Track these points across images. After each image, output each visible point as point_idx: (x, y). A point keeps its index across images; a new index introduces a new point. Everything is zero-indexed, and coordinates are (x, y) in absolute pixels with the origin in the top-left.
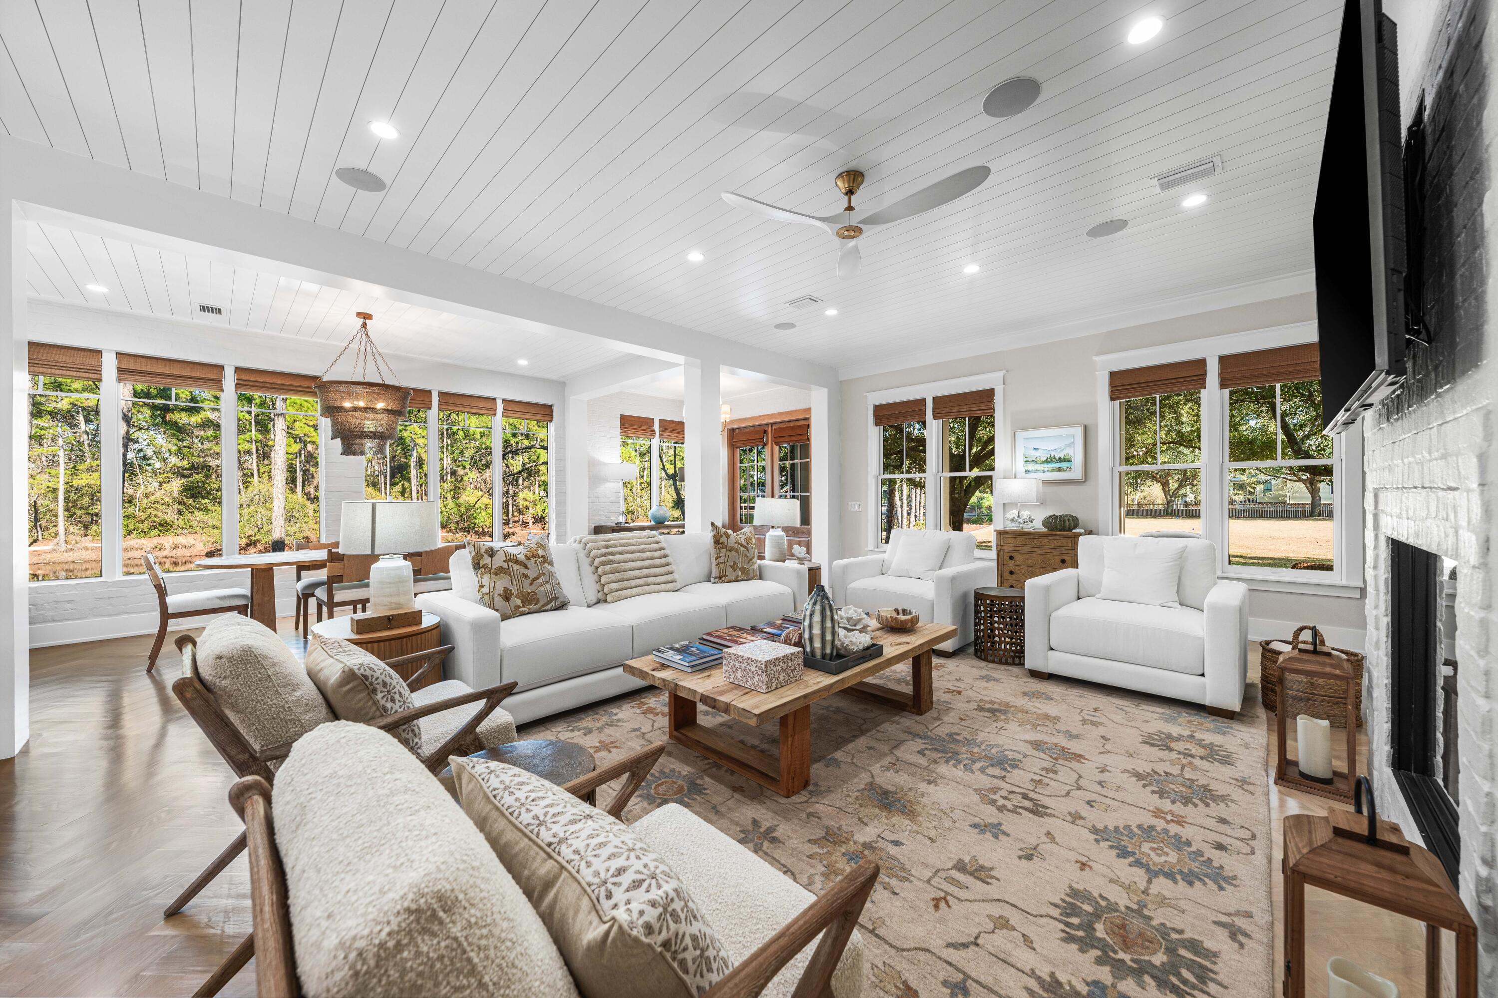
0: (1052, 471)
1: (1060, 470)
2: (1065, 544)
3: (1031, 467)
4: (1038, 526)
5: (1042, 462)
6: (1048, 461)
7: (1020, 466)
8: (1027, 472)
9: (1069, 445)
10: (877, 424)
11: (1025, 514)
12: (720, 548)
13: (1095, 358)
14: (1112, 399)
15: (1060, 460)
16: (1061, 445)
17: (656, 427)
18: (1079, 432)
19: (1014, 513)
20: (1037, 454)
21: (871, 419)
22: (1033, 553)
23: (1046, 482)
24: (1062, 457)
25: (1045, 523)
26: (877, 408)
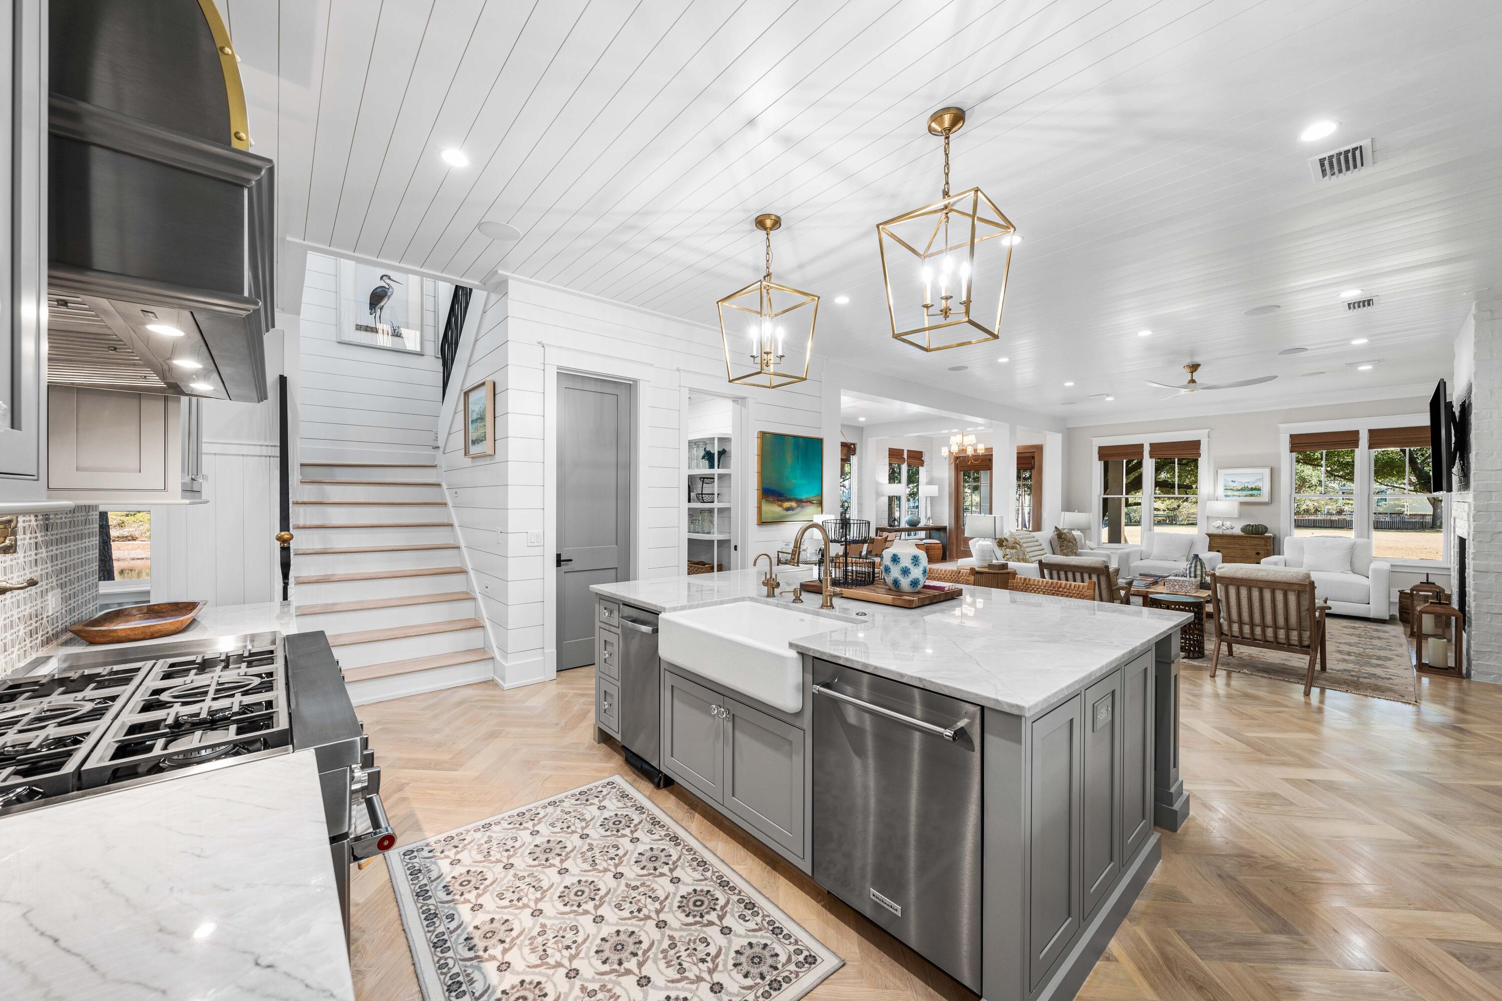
0: (1246, 496)
1: (1252, 495)
2: (1260, 543)
3: (1229, 493)
4: (1237, 531)
5: (1238, 490)
6: (1242, 490)
7: (1220, 491)
8: (1226, 496)
9: (1259, 480)
10: (1100, 460)
11: (1228, 524)
12: (1063, 541)
13: (1280, 426)
14: (1291, 452)
15: (1252, 489)
16: (1253, 479)
17: (905, 456)
18: (1267, 472)
19: (1219, 523)
20: (1234, 484)
21: (1096, 456)
22: (1235, 548)
23: (1242, 504)
24: (1253, 487)
25: (1243, 530)
26: (1101, 449)
